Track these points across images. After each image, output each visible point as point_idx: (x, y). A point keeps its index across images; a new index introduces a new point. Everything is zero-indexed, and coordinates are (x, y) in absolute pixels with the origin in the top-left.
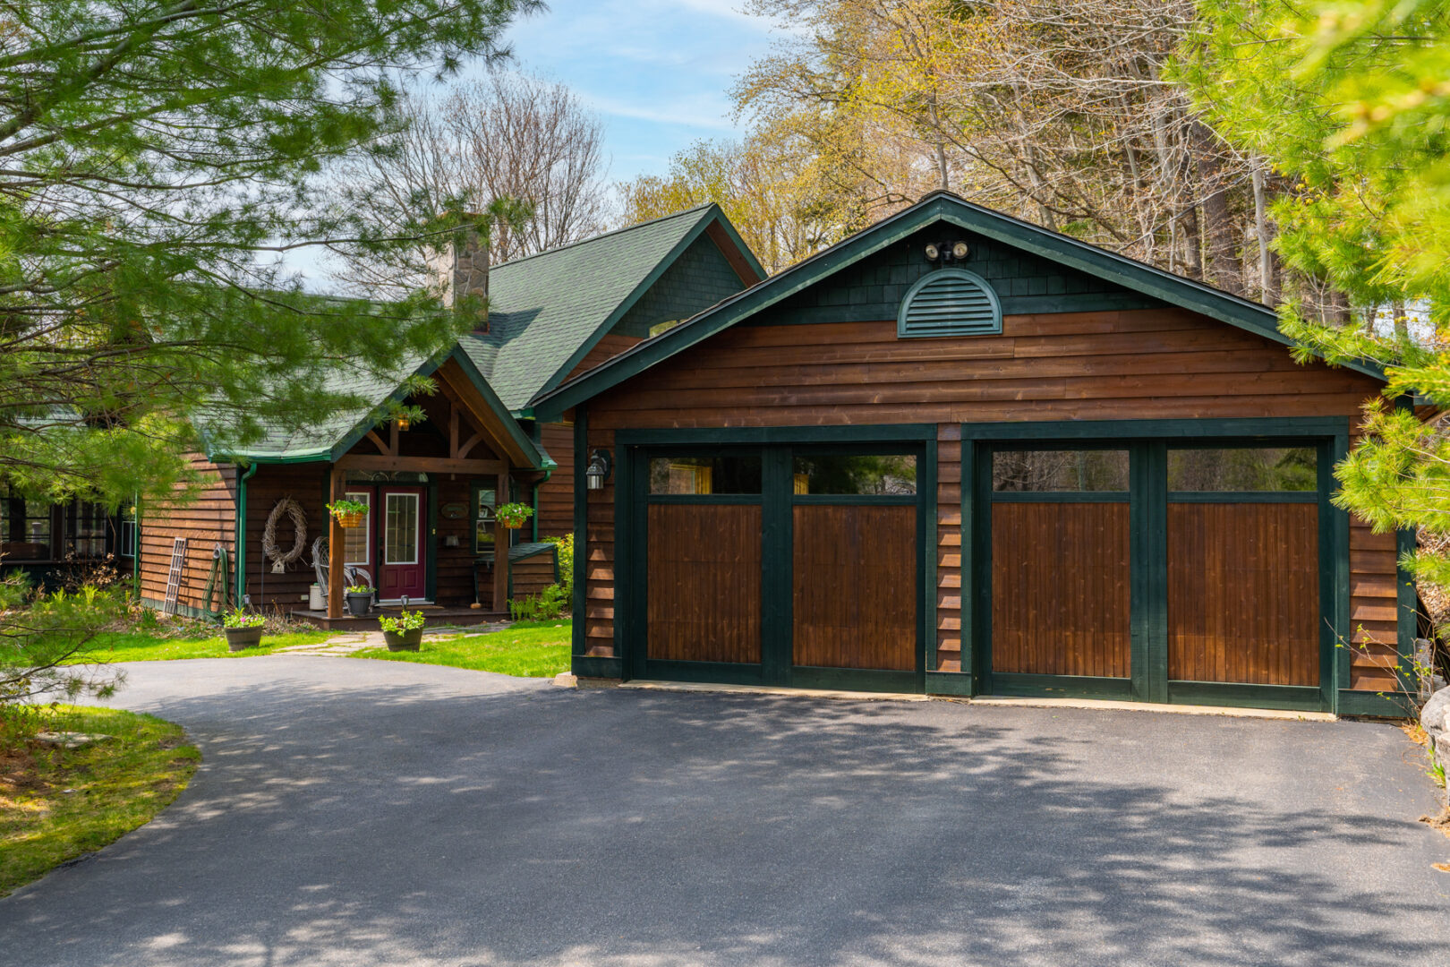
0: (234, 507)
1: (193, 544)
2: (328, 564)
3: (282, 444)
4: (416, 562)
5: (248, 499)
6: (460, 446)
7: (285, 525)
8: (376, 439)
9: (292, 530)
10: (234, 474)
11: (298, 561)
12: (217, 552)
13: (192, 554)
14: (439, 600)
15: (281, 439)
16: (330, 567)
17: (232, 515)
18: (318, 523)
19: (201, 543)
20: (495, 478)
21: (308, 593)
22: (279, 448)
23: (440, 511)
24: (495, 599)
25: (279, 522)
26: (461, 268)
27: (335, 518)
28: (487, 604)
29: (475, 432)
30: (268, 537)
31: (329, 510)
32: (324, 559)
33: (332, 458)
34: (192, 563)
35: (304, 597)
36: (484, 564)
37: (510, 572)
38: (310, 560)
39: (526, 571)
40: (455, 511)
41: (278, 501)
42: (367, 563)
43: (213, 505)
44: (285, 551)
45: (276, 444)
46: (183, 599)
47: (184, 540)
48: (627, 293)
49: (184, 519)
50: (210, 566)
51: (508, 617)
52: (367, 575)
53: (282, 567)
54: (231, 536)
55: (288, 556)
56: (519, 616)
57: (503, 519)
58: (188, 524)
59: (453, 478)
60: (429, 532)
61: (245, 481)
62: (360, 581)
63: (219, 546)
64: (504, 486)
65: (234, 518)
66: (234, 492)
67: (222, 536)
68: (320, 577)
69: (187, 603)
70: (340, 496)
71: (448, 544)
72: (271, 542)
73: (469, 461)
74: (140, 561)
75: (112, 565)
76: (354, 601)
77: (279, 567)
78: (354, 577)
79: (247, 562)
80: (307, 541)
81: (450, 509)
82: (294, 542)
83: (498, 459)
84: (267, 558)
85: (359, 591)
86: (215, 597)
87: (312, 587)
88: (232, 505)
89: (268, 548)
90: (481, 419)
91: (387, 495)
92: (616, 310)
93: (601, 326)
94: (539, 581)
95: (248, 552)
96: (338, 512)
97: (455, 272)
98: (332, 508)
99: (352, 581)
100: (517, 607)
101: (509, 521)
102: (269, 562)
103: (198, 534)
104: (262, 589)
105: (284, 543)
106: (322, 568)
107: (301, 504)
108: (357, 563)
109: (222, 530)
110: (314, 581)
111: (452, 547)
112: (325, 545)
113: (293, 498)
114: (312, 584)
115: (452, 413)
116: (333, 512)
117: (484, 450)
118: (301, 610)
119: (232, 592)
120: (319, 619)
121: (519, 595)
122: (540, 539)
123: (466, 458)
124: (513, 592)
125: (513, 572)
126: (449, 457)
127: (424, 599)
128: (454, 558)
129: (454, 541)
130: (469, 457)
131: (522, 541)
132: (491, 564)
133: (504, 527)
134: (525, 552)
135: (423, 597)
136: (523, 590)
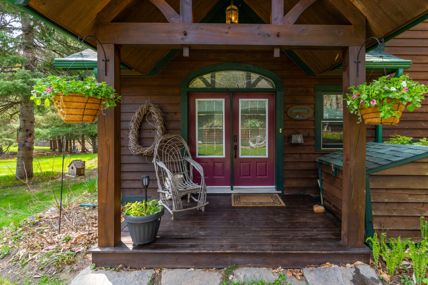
4: (267, 156)
18: (176, 124)
23: (286, 113)
36: (329, 165)
39: (391, 185)
40: (300, 113)
42: (224, 156)
55: (147, 151)
59: (277, 53)
60: (276, 131)
72: (134, 139)
81: (296, 111)
89: (132, 144)
91: (241, 100)
94: (411, 199)
111: (297, 145)
117: (323, 11)
121: (383, 219)
122: (386, 138)
123: (295, 23)
124: (374, 213)
125: (372, 185)
126: (269, 22)
127: (274, 187)
128: (300, 154)
129: (299, 139)
130: (299, 22)
131: (368, 141)
132: (337, 169)
133: (367, 122)
134: (384, 157)
135: (274, 185)
136: (388, 210)
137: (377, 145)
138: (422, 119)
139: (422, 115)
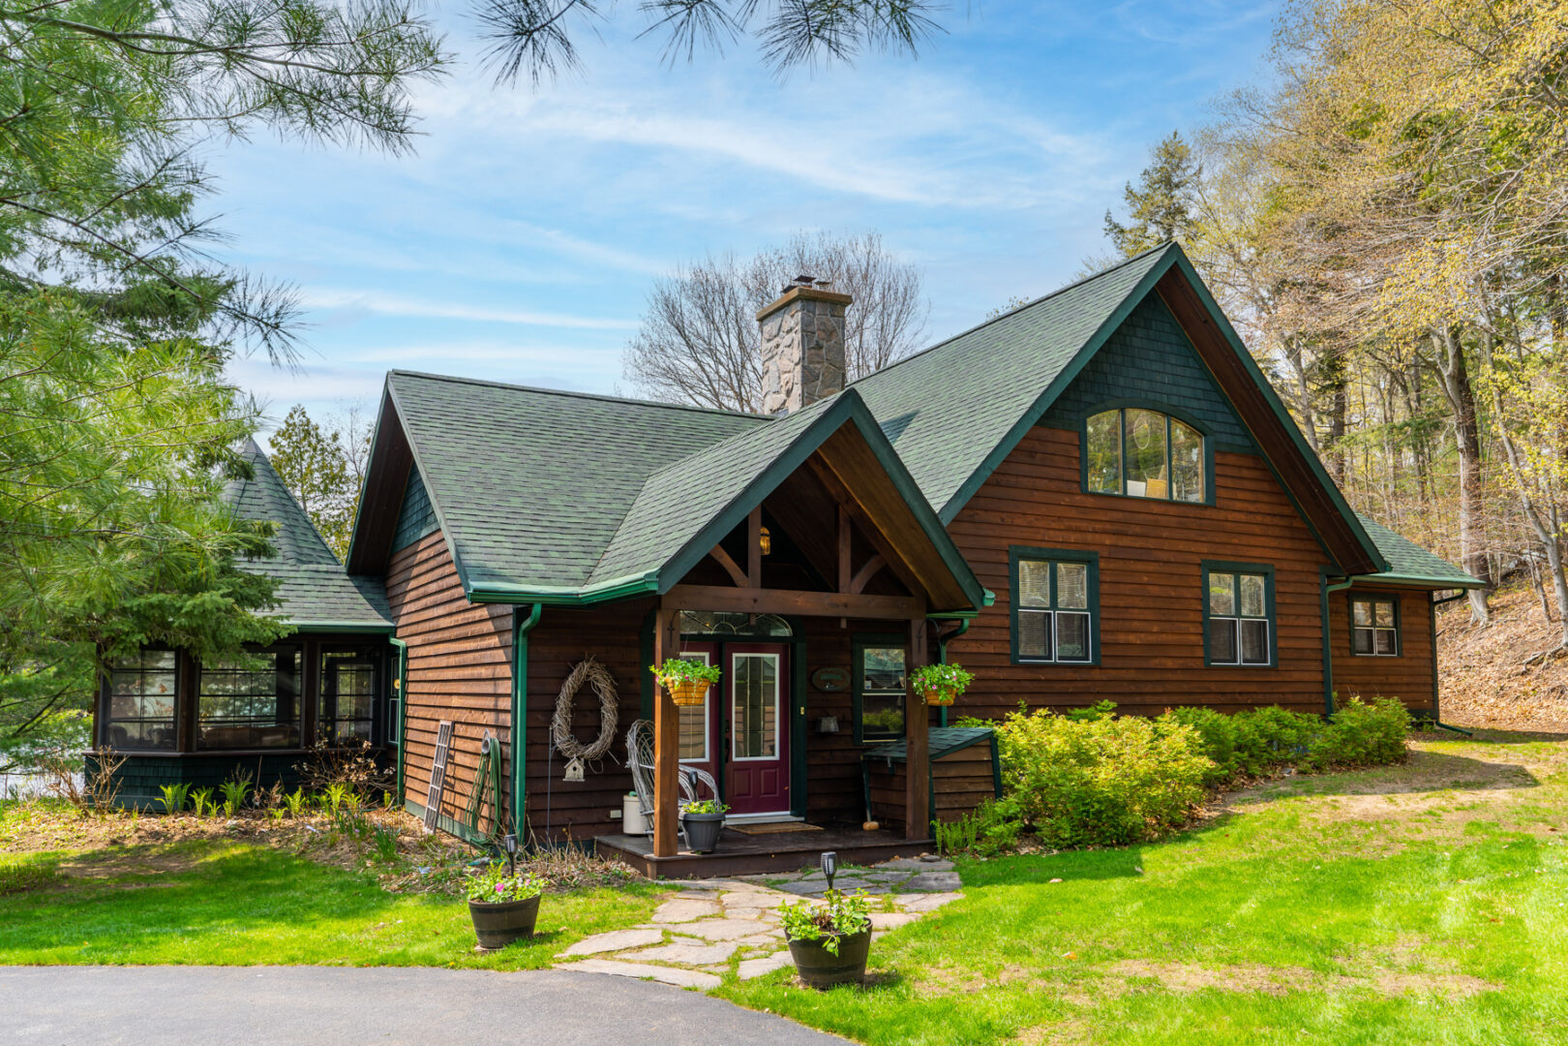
0: (510, 675)
1: (460, 730)
2: (651, 762)
3: (581, 576)
4: (777, 757)
5: (530, 662)
6: (853, 575)
7: (586, 703)
8: (727, 561)
9: (597, 711)
10: (509, 623)
11: (606, 758)
12: (486, 745)
13: (460, 744)
14: (811, 816)
15: (578, 569)
16: (656, 767)
17: (506, 687)
18: (636, 698)
19: (470, 728)
20: (906, 625)
21: (621, 807)
22: (575, 581)
23: (810, 679)
24: (909, 819)
25: (576, 697)
26: (811, 362)
27: (665, 690)
28: (893, 825)
29: (878, 553)
30: (560, 721)
31: (654, 676)
32: (646, 756)
33: (660, 586)
34: (459, 758)
35: (615, 814)
36: (882, 760)
37: (931, 775)
38: (624, 756)
39: (952, 773)
40: (832, 679)
41: (575, 663)
42: (707, 759)
43: (484, 672)
44: (585, 742)
45: (571, 575)
46: (449, 808)
47: (449, 724)
48: (1063, 363)
49: (451, 694)
50: (478, 763)
51: (931, 848)
52: (707, 778)
53: (581, 771)
54: (507, 719)
55: (592, 750)
56: (951, 846)
57: (926, 690)
58: (455, 701)
59: (844, 624)
60: (795, 711)
61: (525, 632)
62: (702, 792)
63: (491, 734)
64: (920, 638)
65: (509, 691)
66: (510, 650)
67: (497, 720)
68: (639, 782)
69: (452, 815)
70: (670, 653)
71: (823, 729)
72: (565, 728)
73: (870, 597)
74: (404, 751)
75: (369, 754)
76: (694, 828)
77: (574, 772)
78: (694, 787)
79: (529, 761)
80: (618, 726)
81: (824, 677)
82: (599, 728)
83: (910, 595)
84: (558, 753)
85: (703, 811)
86: (485, 811)
87: (626, 798)
88: (507, 671)
89: (561, 738)
90: (884, 532)
91: (735, 655)
92: (1051, 385)
93: (1032, 408)
94: (971, 788)
95: (529, 744)
96: (669, 678)
97: (803, 367)
98: (658, 673)
99: (689, 791)
100: (945, 832)
101: (936, 693)
102: (562, 760)
103: (465, 716)
104: (549, 803)
105: (585, 729)
106: (641, 769)
107: (610, 669)
108: (695, 759)
109: (497, 711)
110: (630, 788)
111: (829, 734)
112: (646, 735)
113: (598, 660)
114: (627, 792)
115: (842, 522)
116: (660, 681)
117: (888, 581)
118: (610, 833)
119: (507, 806)
120: (640, 857)
121: (945, 812)
122: (952, 721)
123: (862, 593)
124: (937, 806)
125: (935, 774)
126: (837, 591)
127: (788, 812)
128: (831, 751)
129: (831, 725)
130: (866, 591)
131: (930, 725)
132: (896, 762)
133: (930, 702)
134: (947, 742)
135: (787, 810)
136: (950, 802)
137: (939, 731)
138: (998, 690)
139: (998, 684)
